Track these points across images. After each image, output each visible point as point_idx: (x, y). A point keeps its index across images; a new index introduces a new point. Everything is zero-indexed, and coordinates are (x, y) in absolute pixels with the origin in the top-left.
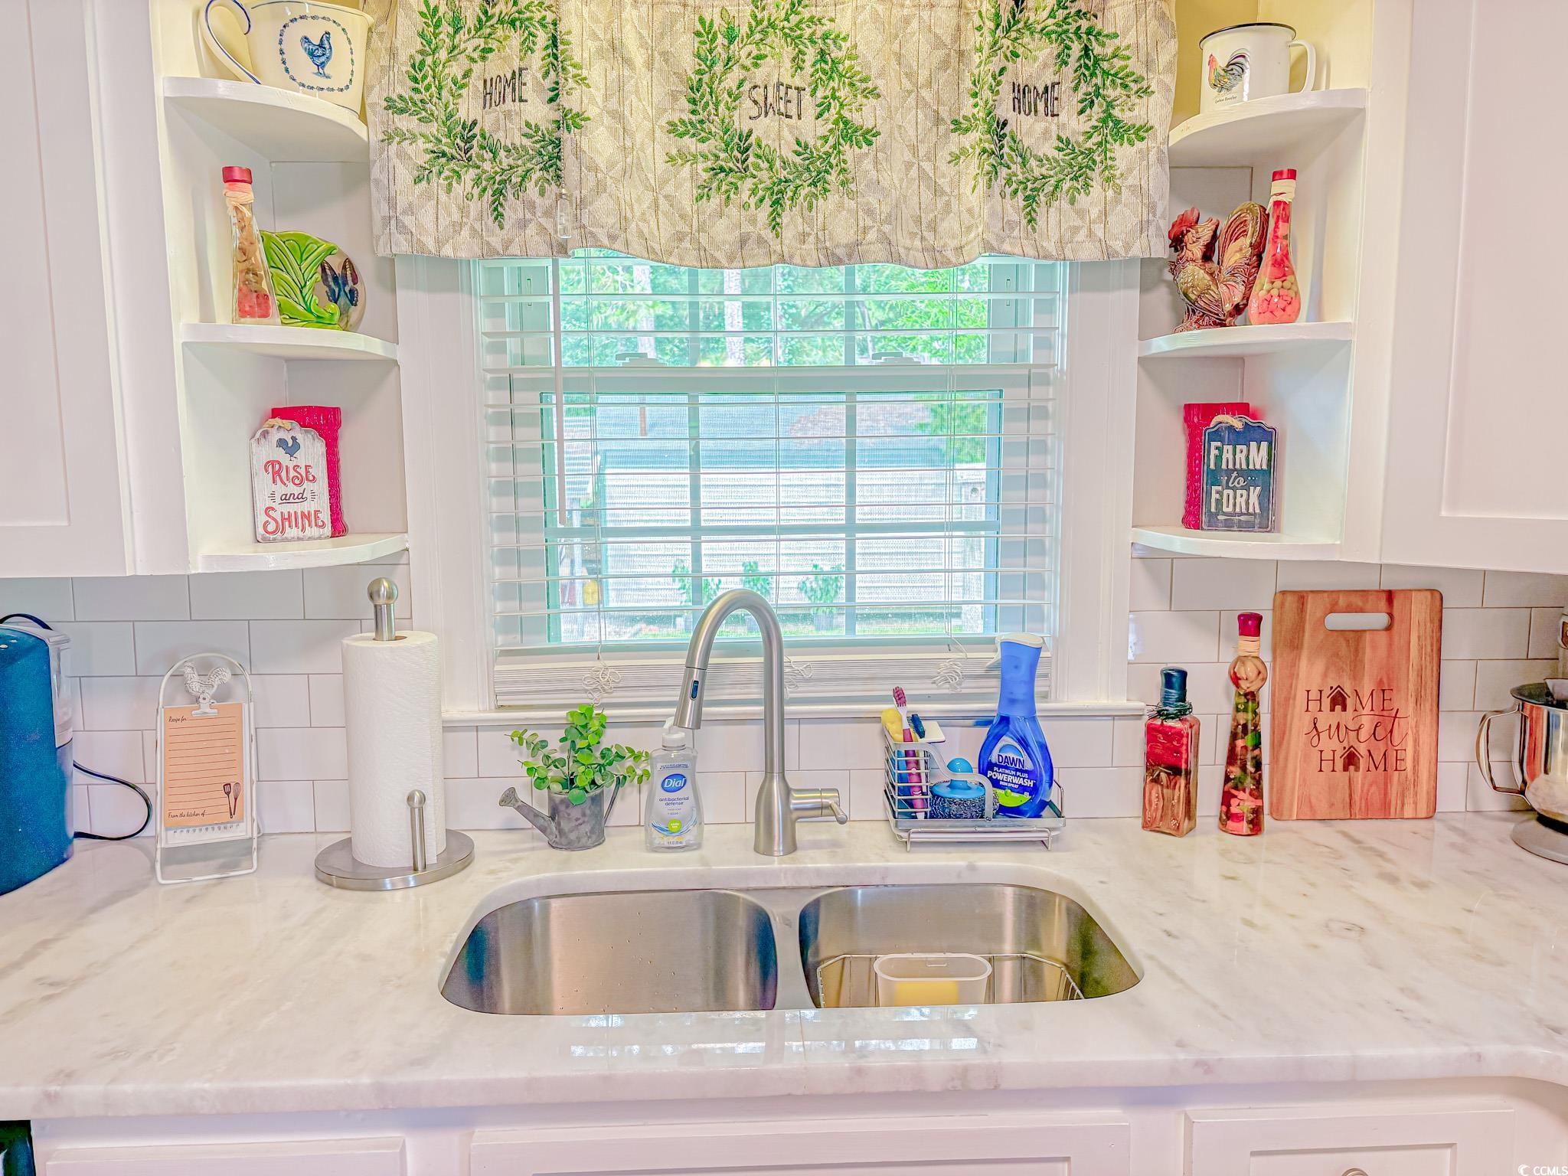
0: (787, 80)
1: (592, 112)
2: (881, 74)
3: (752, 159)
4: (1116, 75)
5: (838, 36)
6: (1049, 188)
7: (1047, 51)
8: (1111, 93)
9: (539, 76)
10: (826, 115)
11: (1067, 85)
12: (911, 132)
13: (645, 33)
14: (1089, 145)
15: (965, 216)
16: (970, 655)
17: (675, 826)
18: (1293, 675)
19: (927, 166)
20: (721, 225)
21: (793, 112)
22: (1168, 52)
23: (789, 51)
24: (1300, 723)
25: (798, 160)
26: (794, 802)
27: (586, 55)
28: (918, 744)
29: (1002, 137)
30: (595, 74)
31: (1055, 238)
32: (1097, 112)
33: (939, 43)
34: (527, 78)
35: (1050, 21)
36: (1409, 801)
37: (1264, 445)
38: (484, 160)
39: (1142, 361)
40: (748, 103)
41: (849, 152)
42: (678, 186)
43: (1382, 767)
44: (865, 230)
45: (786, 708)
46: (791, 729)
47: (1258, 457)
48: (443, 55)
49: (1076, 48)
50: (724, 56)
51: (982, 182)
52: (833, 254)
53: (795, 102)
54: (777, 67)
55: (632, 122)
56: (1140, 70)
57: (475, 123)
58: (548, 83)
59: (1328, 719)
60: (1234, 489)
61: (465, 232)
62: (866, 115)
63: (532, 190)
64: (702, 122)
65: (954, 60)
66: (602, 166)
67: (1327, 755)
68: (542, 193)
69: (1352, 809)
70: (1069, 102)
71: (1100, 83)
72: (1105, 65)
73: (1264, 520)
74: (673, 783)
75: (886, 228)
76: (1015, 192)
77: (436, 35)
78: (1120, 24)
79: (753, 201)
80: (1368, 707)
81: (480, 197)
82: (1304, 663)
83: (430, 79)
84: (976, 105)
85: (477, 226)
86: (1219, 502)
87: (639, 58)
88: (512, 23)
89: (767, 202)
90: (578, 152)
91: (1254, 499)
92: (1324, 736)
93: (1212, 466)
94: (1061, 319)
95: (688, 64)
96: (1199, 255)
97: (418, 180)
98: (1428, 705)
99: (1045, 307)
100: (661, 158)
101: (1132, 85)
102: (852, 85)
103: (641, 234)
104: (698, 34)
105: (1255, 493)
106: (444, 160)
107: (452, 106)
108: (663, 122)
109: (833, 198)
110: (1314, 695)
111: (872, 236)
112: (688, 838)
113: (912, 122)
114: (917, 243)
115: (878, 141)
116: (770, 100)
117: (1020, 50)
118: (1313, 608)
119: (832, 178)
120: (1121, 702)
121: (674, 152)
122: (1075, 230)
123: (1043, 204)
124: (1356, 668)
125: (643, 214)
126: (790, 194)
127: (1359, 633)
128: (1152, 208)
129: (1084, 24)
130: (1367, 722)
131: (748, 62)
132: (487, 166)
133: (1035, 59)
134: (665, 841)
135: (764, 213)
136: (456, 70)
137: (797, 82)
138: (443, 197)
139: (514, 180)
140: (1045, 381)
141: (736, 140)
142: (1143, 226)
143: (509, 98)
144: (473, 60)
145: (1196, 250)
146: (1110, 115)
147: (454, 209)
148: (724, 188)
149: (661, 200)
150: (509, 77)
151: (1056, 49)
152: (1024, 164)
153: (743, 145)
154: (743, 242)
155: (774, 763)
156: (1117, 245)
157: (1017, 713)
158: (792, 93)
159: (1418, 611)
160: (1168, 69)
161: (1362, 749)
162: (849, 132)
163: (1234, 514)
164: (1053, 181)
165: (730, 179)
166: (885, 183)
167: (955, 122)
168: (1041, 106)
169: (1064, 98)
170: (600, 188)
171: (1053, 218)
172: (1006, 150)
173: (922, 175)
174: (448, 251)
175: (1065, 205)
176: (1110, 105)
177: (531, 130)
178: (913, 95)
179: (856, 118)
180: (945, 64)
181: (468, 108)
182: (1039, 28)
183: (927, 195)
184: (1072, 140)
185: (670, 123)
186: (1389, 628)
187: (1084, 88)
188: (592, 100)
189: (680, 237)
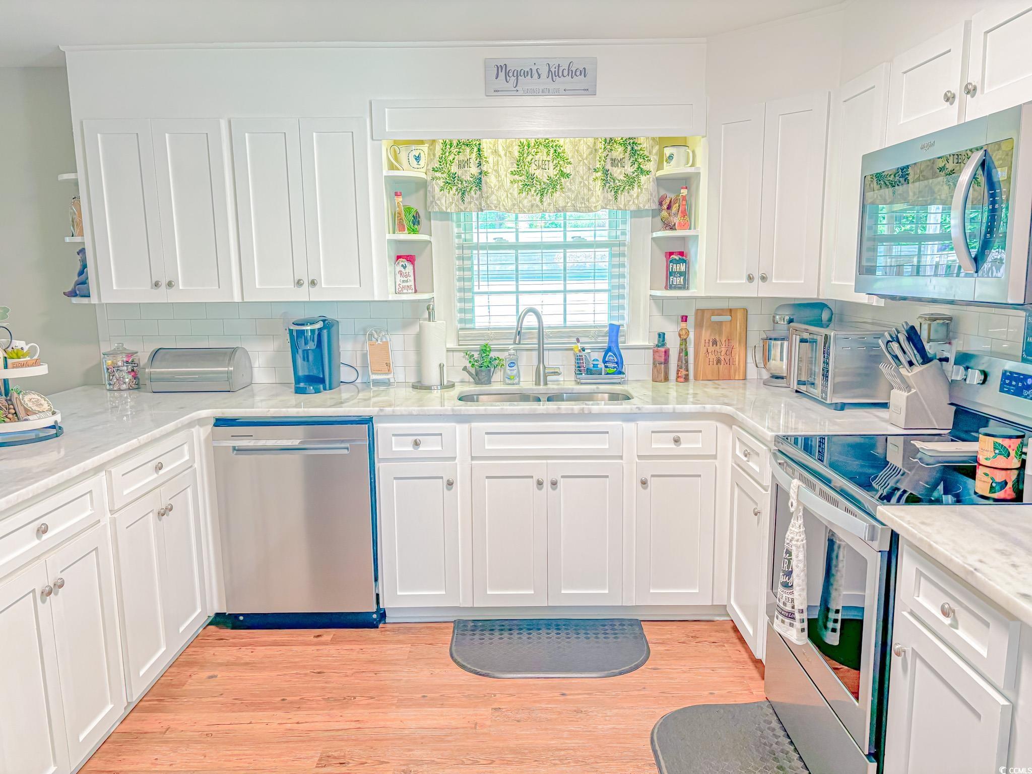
0: (545, 159)
1: (490, 171)
2: (573, 157)
3: (535, 182)
4: (641, 155)
5: (560, 146)
6: (621, 189)
7: (620, 149)
8: (640, 160)
9: (475, 160)
10: (556, 168)
11: (627, 158)
12: (581, 172)
13: (504, 146)
14: (634, 175)
15: (597, 197)
16: (600, 329)
17: (512, 377)
18: (700, 335)
19: (586, 182)
20: (525, 202)
21: (547, 168)
22: (655, 149)
23: (546, 150)
24: (703, 350)
25: (548, 182)
26: (546, 371)
27: (488, 154)
28: (583, 353)
29: (607, 175)
30: (491, 160)
31: (623, 203)
32: (636, 166)
33: (589, 147)
34: (471, 161)
35: (622, 141)
36: (737, 374)
37: (684, 264)
38: (459, 184)
39: (652, 239)
40: (534, 165)
41: (563, 180)
42: (513, 190)
43: (728, 363)
44: (567, 203)
45: (545, 346)
46: (546, 353)
47: (683, 267)
48: (447, 154)
49: (629, 148)
50: (527, 152)
51: (601, 188)
52: (558, 209)
53: (547, 165)
54: (542, 155)
55: (501, 173)
56: (648, 155)
57: (456, 173)
58: (477, 162)
59: (711, 349)
60: (676, 277)
61: (453, 205)
62: (568, 169)
63: (472, 192)
64: (520, 171)
65: (594, 152)
66: (493, 187)
67: (711, 360)
68: (475, 194)
69: (718, 377)
70: (628, 164)
71: (637, 157)
72: (638, 152)
73: (685, 286)
74: (512, 365)
75: (573, 202)
76: (611, 190)
77: (445, 149)
78: (642, 141)
79: (535, 194)
80: (723, 346)
81: (458, 195)
82: (704, 332)
83: (444, 161)
84: (600, 165)
85: (457, 203)
86: (672, 281)
87: (502, 153)
88: (467, 145)
89: (539, 194)
90: (486, 183)
91: (682, 280)
92: (710, 354)
93: (670, 271)
94: (628, 227)
95: (517, 154)
96: (666, 208)
97: (441, 190)
98: (743, 345)
99: (624, 223)
100: (509, 182)
101: (646, 158)
102: (563, 161)
103: (503, 205)
104: (519, 146)
105: (682, 278)
106: (448, 184)
107: (449, 169)
108: (509, 171)
110: (707, 341)
111: (569, 204)
112: (516, 381)
113: (582, 169)
114: (583, 205)
115: (571, 177)
116: (540, 165)
117: (613, 149)
118: (706, 315)
119: (558, 187)
120: (647, 343)
121: (512, 180)
122: (629, 201)
123: (620, 194)
124: (720, 334)
125: (504, 199)
126: (546, 192)
127: (721, 323)
128: (651, 195)
129: (632, 141)
130: (724, 350)
131: (534, 154)
132: (459, 185)
133: (617, 151)
134: (509, 382)
135: (538, 198)
136: (451, 158)
137: (548, 159)
138: (447, 195)
139: (468, 190)
140: (624, 245)
141: (530, 176)
142: (649, 200)
143: (466, 167)
144: (455, 155)
145: (665, 207)
146: (640, 167)
147: (451, 199)
148: (527, 190)
149: (509, 195)
150: (466, 160)
151: (623, 148)
152: (614, 182)
153: (532, 177)
154: (532, 206)
155: (541, 359)
156: (641, 206)
157: (613, 345)
158: (547, 162)
159: (740, 315)
160: (656, 154)
161: (722, 358)
162: (563, 174)
163: (677, 285)
164: (623, 187)
165: (528, 187)
166: (573, 189)
167: (595, 169)
168: (619, 164)
169: (626, 162)
170: (493, 193)
171: (623, 198)
172: (609, 178)
173: (585, 185)
174: (449, 210)
175: (626, 194)
176: (640, 164)
177: (472, 176)
178: (582, 162)
179: (565, 170)
180: (591, 153)
181: (454, 169)
182: (618, 142)
183: (586, 191)
184: (629, 175)
185: (511, 172)
186: (731, 321)
187: (632, 159)
188: (490, 168)
189: (514, 205)
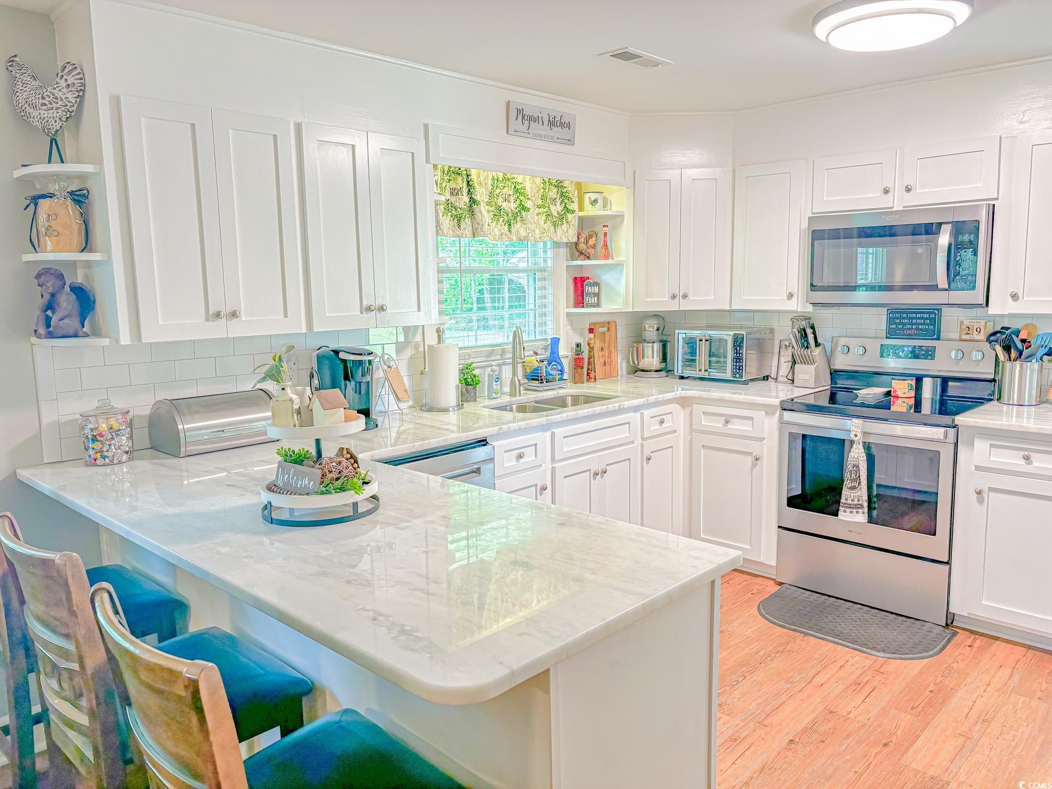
3: (502, 213)
4: (567, 197)
5: (519, 183)
6: (557, 224)
8: (566, 201)
9: (466, 189)
10: (516, 202)
11: (558, 198)
13: (483, 179)
14: (563, 213)
15: (542, 230)
16: (543, 343)
17: (497, 392)
20: (496, 229)
21: (510, 202)
23: (511, 186)
25: (511, 213)
27: (475, 184)
31: (559, 236)
32: (563, 205)
33: (537, 186)
34: (464, 189)
35: (556, 183)
36: (615, 373)
37: (597, 287)
38: (452, 210)
39: (566, 267)
40: (501, 198)
41: (524, 213)
43: (610, 365)
44: (529, 234)
47: (596, 289)
48: (442, 180)
49: (560, 190)
50: (496, 185)
51: (547, 222)
54: (508, 190)
56: (571, 197)
57: (449, 200)
59: (601, 353)
60: (591, 297)
62: (528, 204)
63: (466, 220)
64: (491, 202)
65: (539, 191)
68: (468, 221)
69: (606, 376)
70: (559, 202)
71: (563, 198)
72: (564, 194)
74: (497, 380)
75: (533, 233)
76: (552, 225)
78: (567, 185)
79: (503, 224)
80: (607, 351)
81: (453, 221)
82: (596, 341)
84: (543, 202)
85: (453, 228)
86: (588, 301)
88: (459, 174)
89: (507, 225)
90: (477, 210)
91: (596, 300)
92: (600, 358)
93: (587, 292)
95: (490, 187)
97: (443, 216)
98: (616, 349)
101: (570, 200)
102: (524, 196)
104: (492, 179)
105: (596, 298)
109: (519, 224)
115: (530, 211)
116: (507, 198)
117: (550, 189)
118: (596, 327)
119: (518, 219)
120: (570, 352)
121: (487, 210)
123: (556, 228)
124: (604, 341)
127: (604, 333)
129: (561, 184)
130: (607, 354)
131: (502, 188)
133: (552, 192)
135: (506, 227)
136: (444, 184)
137: (511, 194)
139: (463, 217)
141: (498, 207)
143: (460, 195)
144: (446, 182)
146: (566, 206)
147: (448, 224)
148: (496, 220)
150: (459, 189)
151: (556, 190)
152: (552, 218)
153: (499, 209)
154: (502, 234)
156: (569, 238)
157: (555, 356)
159: (613, 327)
161: (607, 361)
162: (524, 208)
163: (592, 303)
164: (557, 222)
165: (497, 217)
166: (532, 222)
168: (554, 203)
169: (557, 201)
171: (559, 231)
172: (550, 214)
175: (560, 228)
176: (566, 204)
177: (465, 204)
179: (526, 205)
180: (537, 192)
181: (447, 195)
182: (554, 184)
184: (560, 212)
186: (609, 331)
187: (561, 199)
188: (478, 196)
189: (490, 233)
